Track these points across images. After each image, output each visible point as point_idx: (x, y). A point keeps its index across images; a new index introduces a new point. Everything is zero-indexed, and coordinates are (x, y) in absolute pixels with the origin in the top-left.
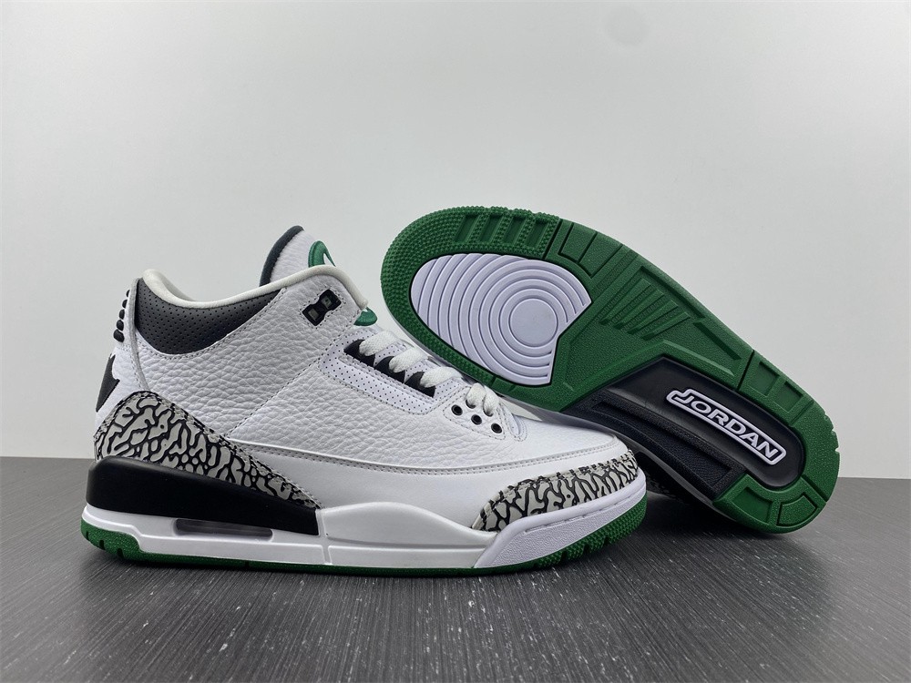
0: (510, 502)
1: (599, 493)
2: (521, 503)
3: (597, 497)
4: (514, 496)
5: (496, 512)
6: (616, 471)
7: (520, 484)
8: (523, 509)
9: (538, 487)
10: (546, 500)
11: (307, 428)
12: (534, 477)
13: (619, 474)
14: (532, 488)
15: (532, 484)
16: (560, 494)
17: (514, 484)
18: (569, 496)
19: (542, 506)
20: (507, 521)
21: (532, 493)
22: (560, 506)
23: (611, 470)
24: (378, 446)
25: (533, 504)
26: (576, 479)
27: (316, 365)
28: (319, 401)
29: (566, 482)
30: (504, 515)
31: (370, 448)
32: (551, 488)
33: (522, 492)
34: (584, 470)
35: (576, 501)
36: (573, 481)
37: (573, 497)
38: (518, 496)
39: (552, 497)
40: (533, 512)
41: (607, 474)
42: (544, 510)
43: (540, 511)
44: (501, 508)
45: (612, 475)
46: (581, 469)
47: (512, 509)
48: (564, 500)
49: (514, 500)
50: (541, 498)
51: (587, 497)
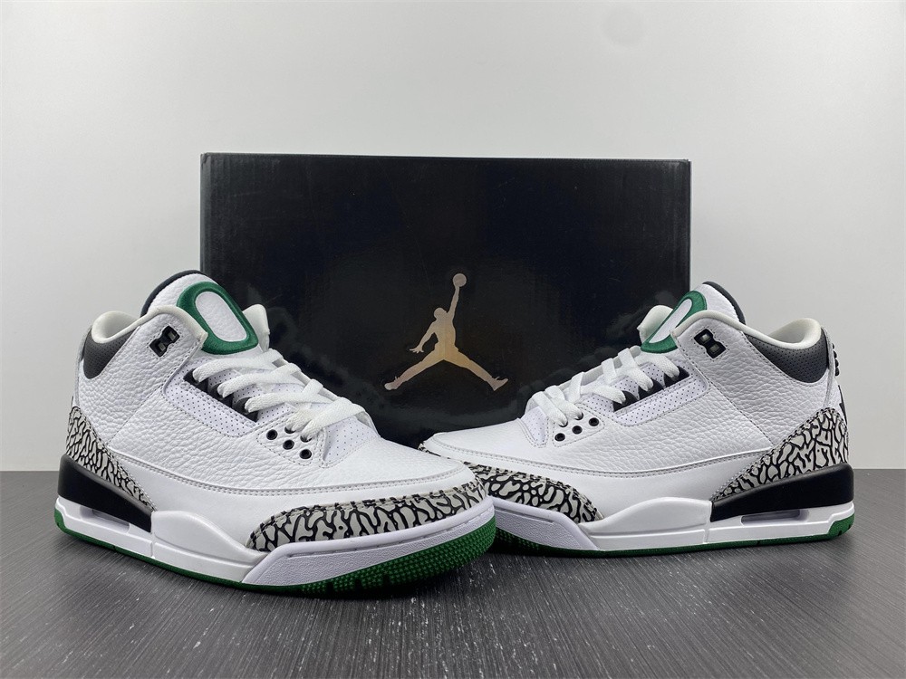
0: (280, 526)
1: (381, 528)
2: (289, 529)
3: (376, 532)
4: (285, 521)
5: (265, 534)
6: (412, 507)
7: (293, 510)
8: (291, 535)
9: (311, 515)
10: (315, 529)
11: (148, 443)
12: (310, 505)
13: (416, 510)
14: (304, 516)
15: (305, 512)
16: (331, 525)
17: (288, 509)
18: (341, 528)
19: (310, 534)
20: (275, 544)
21: (302, 521)
22: (330, 536)
23: (405, 505)
24: (192, 463)
25: (302, 531)
26: (356, 511)
27: (159, 390)
28: (157, 421)
29: (343, 513)
30: (273, 539)
31: (186, 464)
32: (324, 518)
33: (293, 519)
34: (368, 503)
35: (349, 533)
36: (351, 513)
37: (346, 528)
38: (288, 522)
39: (322, 527)
40: (301, 539)
41: (397, 510)
42: (312, 538)
43: (308, 539)
44: (270, 531)
45: (406, 511)
46: (365, 502)
47: (280, 533)
48: (335, 530)
49: (284, 525)
50: (310, 526)
51: (364, 531)
